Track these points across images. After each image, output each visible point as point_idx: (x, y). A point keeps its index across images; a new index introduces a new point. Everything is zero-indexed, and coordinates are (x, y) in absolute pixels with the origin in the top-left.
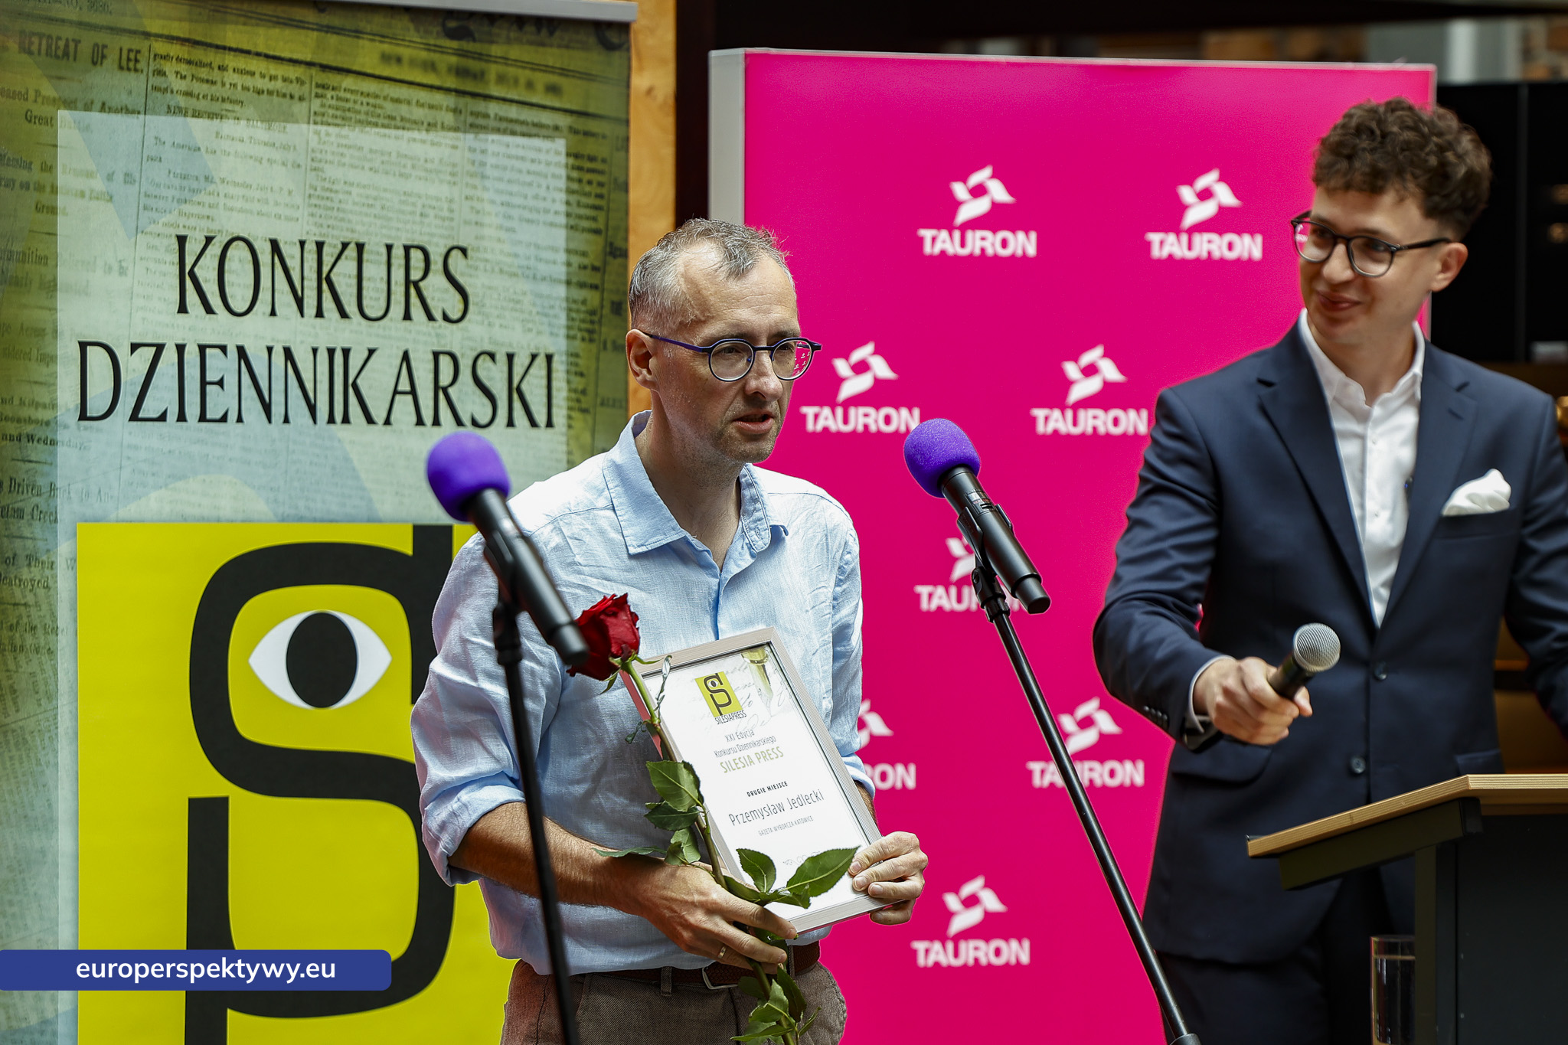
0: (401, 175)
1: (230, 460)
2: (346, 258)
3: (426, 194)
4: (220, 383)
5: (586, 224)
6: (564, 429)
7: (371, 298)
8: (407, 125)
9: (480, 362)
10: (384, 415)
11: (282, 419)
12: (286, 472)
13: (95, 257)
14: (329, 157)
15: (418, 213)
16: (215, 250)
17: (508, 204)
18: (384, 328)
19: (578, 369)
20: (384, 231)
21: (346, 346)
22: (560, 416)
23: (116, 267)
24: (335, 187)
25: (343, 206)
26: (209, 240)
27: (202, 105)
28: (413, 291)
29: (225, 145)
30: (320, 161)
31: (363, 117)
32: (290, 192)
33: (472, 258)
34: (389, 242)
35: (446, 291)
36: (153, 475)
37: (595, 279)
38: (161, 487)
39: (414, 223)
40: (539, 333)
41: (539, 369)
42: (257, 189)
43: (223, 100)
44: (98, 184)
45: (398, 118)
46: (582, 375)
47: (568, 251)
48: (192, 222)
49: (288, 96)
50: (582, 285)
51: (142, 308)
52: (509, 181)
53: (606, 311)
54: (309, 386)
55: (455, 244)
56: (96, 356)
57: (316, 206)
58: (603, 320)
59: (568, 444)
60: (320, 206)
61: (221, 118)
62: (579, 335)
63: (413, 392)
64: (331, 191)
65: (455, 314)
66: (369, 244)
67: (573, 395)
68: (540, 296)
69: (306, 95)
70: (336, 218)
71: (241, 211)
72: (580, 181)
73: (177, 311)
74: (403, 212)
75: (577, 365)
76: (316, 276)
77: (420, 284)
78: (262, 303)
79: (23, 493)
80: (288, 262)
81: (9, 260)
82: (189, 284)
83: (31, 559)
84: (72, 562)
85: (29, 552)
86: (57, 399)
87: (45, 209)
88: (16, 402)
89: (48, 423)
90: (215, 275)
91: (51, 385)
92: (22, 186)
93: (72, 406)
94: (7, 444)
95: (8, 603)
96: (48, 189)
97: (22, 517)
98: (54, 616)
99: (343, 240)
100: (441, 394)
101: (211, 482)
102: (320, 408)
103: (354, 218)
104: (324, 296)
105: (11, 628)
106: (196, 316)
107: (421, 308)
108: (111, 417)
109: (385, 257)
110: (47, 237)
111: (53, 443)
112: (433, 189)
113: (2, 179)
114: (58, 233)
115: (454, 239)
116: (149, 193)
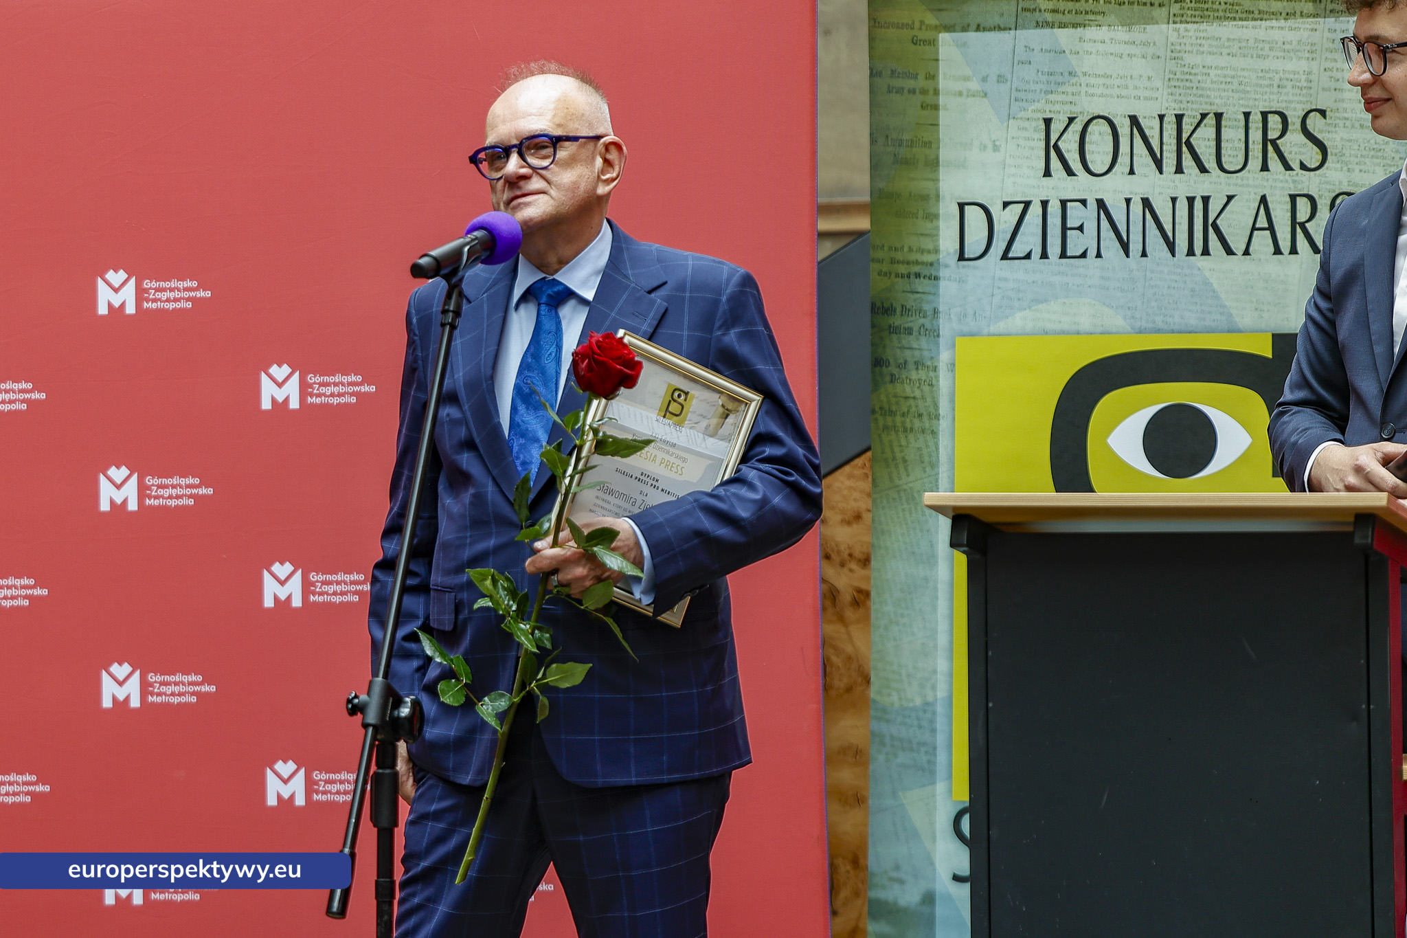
0: (1259, 56)
1: (1089, 287)
2: (1205, 126)
3: (1284, 70)
4: (1081, 228)
7: (1230, 156)
8: (1265, 17)
10: (1244, 247)
11: (1140, 254)
12: (1144, 295)
13: (972, 140)
14: (1188, 48)
15: (1275, 86)
16: (1077, 127)
18: (1243, 179)
20: (1242, 102)
21: (1206, 194)
23: (990, 145)
24: (1194, 71)
25: (1202, 85)
26: (1071, 120)
27: (1067, 18)
28: (1270, 148)
29: (1088, 47)
30: (1180, 52)
31: (1221, 14)
32: (1150, 78)
33: (1331, 117)
34: (1247, 110)
35: (1305, 146)
36: (1019, 299)
38: (1025, 309)
39: (1272, 93)
42: (1117, 78)
43: (1087, 13)
44: (974, 85)
45: (1256, 12)
48: (1057, 107)
49: (1148, 4)
51: (1013, 175)
54: (1168, 228)
55: (1314, 107)
56: (973, 214)
57: (1175, 87)
60: (1179, 87)
61: (1085, 27)
63: (1271, 228)
64: (1190, 74)
65: (1312, 163)
66: (1227, 114)
69: (1166, 2)
70: (1195, 95)
71: (1102, 95)
73: (1042, 175)
74: (1261, 86)
76: (1175, 141)
77: (1278, 141)
78: (1121, 165)
79: (912, 316)
80: (1147, 132)
81: (900, 146)
82: (1053, 154)
83: (918, 364)
84: (952, 366)
85: (916, 359)
86: (939, 246)
87: (929, 107)
88: (906, 249)
89: (931, 264)
90: (1076, 146)
91: (934, 235)
92: (909, 91)
93: (952, 251)
94: (900, 279)
95: (901, 397)
96: (931, 92)
97: (910, 334)
98: (936, 406)
99: (1201, 112)
100: (1299, 230)
101: (1071, 304)
102: (1179, 245)
103: (1212, 94)
104: (1184, 156)
105: (903, 415)
106: (1059, 179)
107: (1278, 160)
108: (986, 257)
109: (1243, 123)
110: (931, 127)
111: (936, 278)
112: (1290, 66)
113: (893, 88)
114: (940, 124)
115: (1312, 103)
116: (1019, 88)
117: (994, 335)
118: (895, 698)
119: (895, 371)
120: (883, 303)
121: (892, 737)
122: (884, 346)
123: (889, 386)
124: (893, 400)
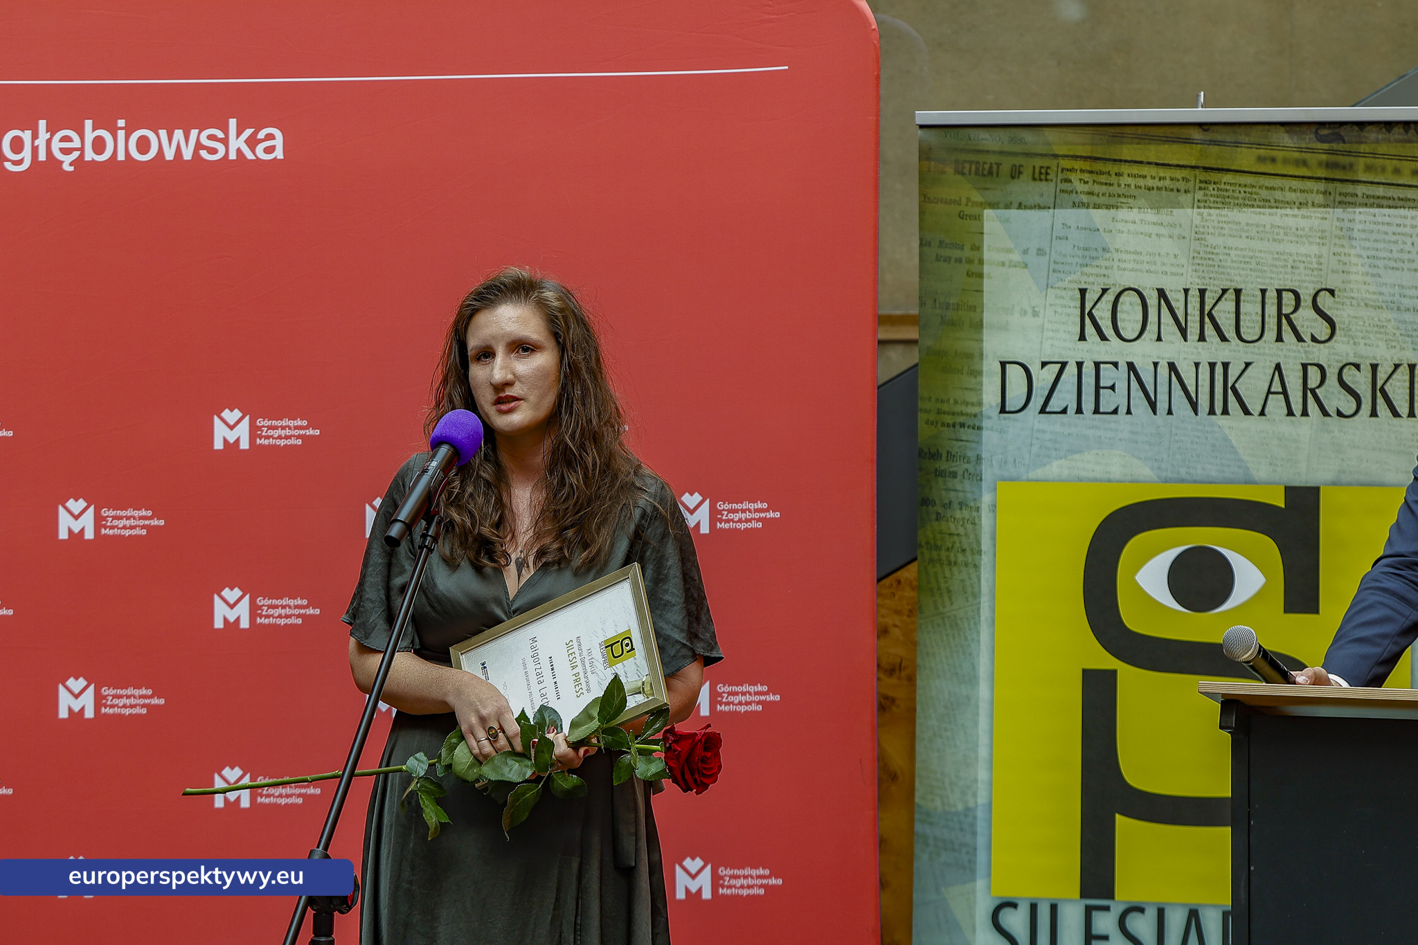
0: (1274, 240)
1: (1120, 440)
2: (1226, 300)
3: (1297, 253)
4: (1113, 388)
7: (1248, 327)
8: (1280, 205)
9: (1346, 370)
10: (1260, 408)
11: (1166, 412)
12: (1169, 448)
13: (1013, 306)
14: (1211, 230)
15: (1290, 266)
16: (1110, 297)
17: (1374, 257)
18: (1259, 349)
20: (1258, 280)
21: (1226, 360)
23: (1030, 311)
24: (1215, 251)
25: (1223, 263)
26: (1104, 291)
27: (1101, 200)
28: (1284, 321)
29: (1120, 226)
30: (1203, 233)
31: (1241, 201)
32: (1176, 256)
33: (1340, 296)
34: (1263, 287)
35: (1315, 320)
36: (1056, 449)
38: (1062, 458)
39: (1286, 273)
40: (1402, 349)
41: (1402, 375)
42: (1147, 255)
43: (1119, 196)
44: (1016, 257)
45: (1272, 201)
48: (1092, 279)
49: (1175, 190)
51: (1051, 338)
52: (1376, 241)
54: (1192, 389)
55: (1324, 287)
56: (1015, 373)
57: (1199, 264)
60: (1202, 264)
61: (1117, 208)
63: (1285, 392)
64: (1213, 253)
65: (1322, 337)
66: (1245, 290)
69: (1191, 189)
70: (1217, 272)
71: (1132, 270)
73: (1078, 339)
74: (1276, 266)
76: (1198, 313)
77: (1291, 316)
78: (1150, 332)
79: (956, 461)
80: (1173, 304)
81: (947, 309)
82: (1087, 320)
83: (962, 505)
84: (993, 508)
85: (960, 500)
86: (982, 399)
87: (974, 275)
88: (952, 401)
89: (975, 416)
90: (1110, 314)
91: (978, 390)
92: (956, 261)
93: (994, 404)
94: (946, 429)
95: (946, 533)
96: (976, 262)
97: (956, 477)
98: (979, 543)
99: (1222, 287)
100: (1309, 394)
101: (1103, 455)
102: (1201, 405)
103: (1232, 272)
104: (1206, 326)
105: (948, 550)
106: (1093, 343)
107: (1292, 333)
108: (1025, 411)
109: (1259, 298)
110: (976, 293)
111: (980, 428)
112: (1303, 250)
113: (941, 257)
114: (984, 290)
115: (1322, 283)
116: (1057, 261)
117: (1032, 480)
118: (938, 803)
119: (941, 510)
120: (930, 449)
121: (935, 838)
122: (931, 488)
123: (935, 524)
124: (939, 536)
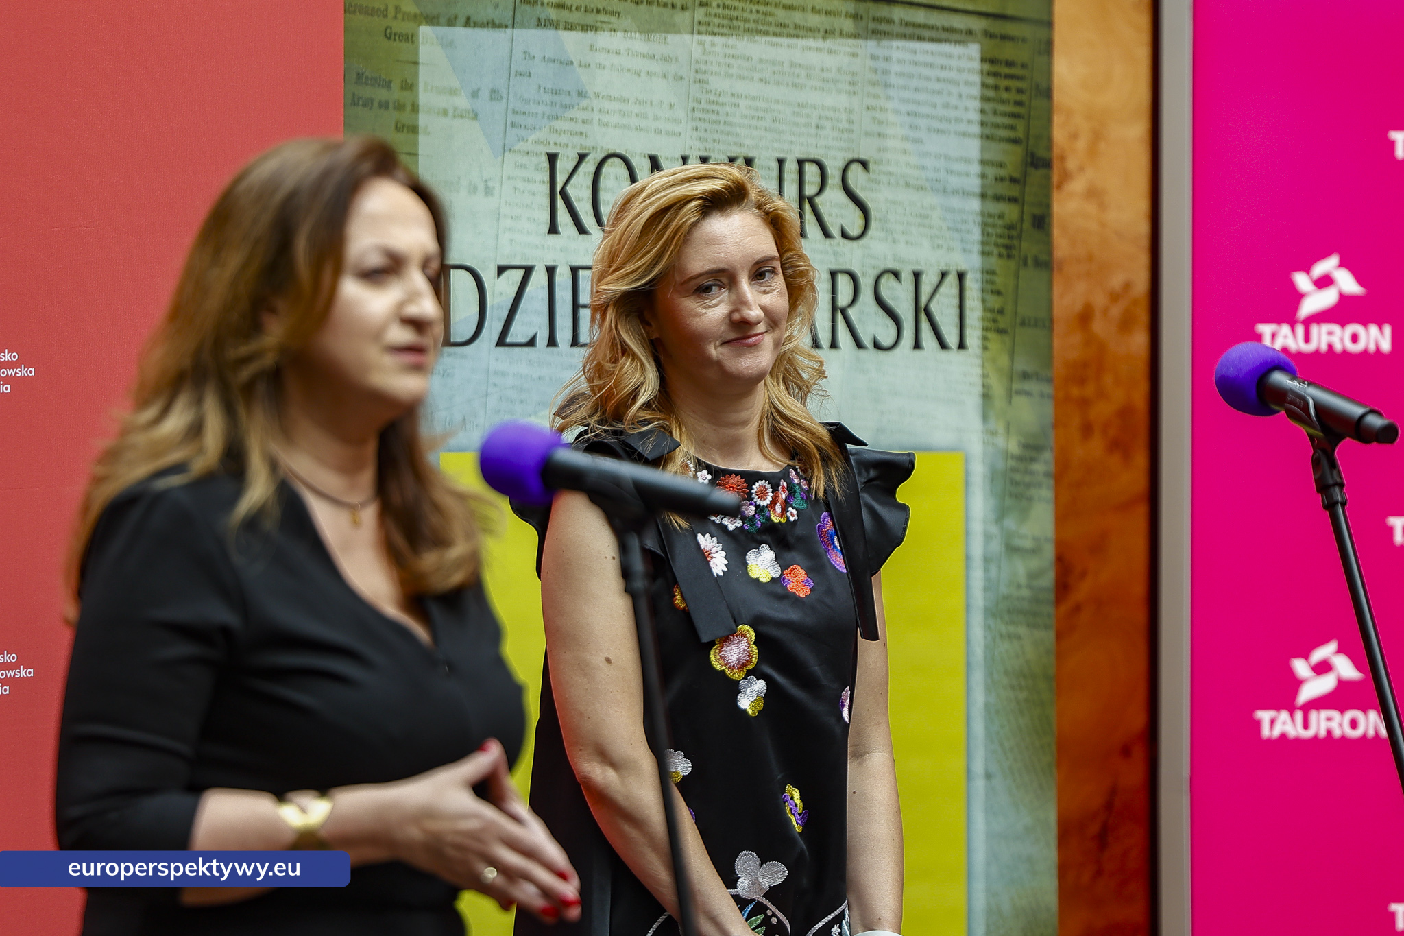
0: (794, 85)
3: (823, 105)
5: (1003, 133)
6: (978, 351)
8: (801, 33)
9: (883, 281)
13: (459, 178)
14: (715, 68)
15: (813, 125)
16: (588, 167)
17: (915, 114)
19: (994, 287)
20: (776, 145)
22: (973, 337)
23: (481, 187)
24: (721, 100)
25: (730, 119)
26: (582, 157)
27: (575, 17)
28: (807, 207)
29: (600, 58)
30: (705, 72)
31: (752, 26)
32: (671, 106)
33: (874, 172)
34: (781, 155)
35: (846, 206)
36: (522, 402)
37: (1014, 191)
38: (530, 416)
39: (809, 136)
40: (950, 249)
41: (950, 288)
42: (635, 103)
43: (598, 12)
44: (462, 102)
45: (791, 26)
46: (998, 293)
47: (983, 162)
48: (563, 139)
49: (669, 6)
50: (998, 198)
51: (510, 229)
52: (917, 90)
53: (1027, 225)
55: (856, 156)
56: (462, 282)
57: (700, 119)
58: (1024, 235)
59: (983, 366)
60: (704, 119)
61: (596, 30)
62: (996, 251)
64: (717, 103)
65: (854, 229)
66: (759, 159)
67: (989, 315)
68: (950, 210)
69: (690, 4)
70: (722, 132)
71: (617, 126)
72: (996, 88)
73: (547, 231)
74: (796, 125)
75: (993, 283)
77: (816, 199)
82: (560, 203)
87: (405, 130)
90: (587, 194)
92: (380, 105)
96: (409, 108)
99: (729, 154)
100: (839, 317)
103: (742, 132)
106: (569, 237)
107: (817, 225)
108: (476, 343)
109: (776, 173)
110: (408, 157)
112: (830, 100)
113: (359, 99)
114: (420, 153)
115: (853, 151)
116: (517, 109)
